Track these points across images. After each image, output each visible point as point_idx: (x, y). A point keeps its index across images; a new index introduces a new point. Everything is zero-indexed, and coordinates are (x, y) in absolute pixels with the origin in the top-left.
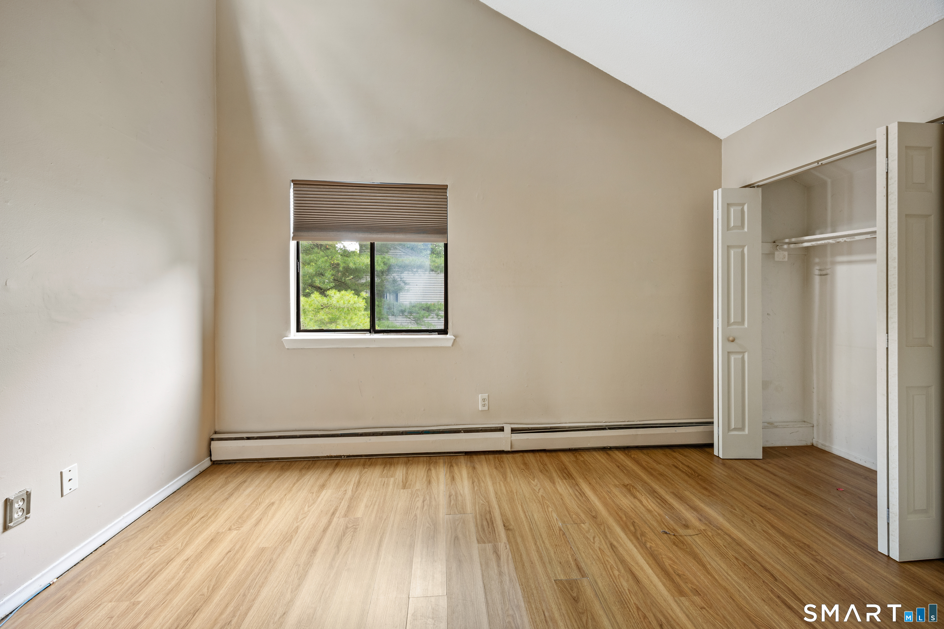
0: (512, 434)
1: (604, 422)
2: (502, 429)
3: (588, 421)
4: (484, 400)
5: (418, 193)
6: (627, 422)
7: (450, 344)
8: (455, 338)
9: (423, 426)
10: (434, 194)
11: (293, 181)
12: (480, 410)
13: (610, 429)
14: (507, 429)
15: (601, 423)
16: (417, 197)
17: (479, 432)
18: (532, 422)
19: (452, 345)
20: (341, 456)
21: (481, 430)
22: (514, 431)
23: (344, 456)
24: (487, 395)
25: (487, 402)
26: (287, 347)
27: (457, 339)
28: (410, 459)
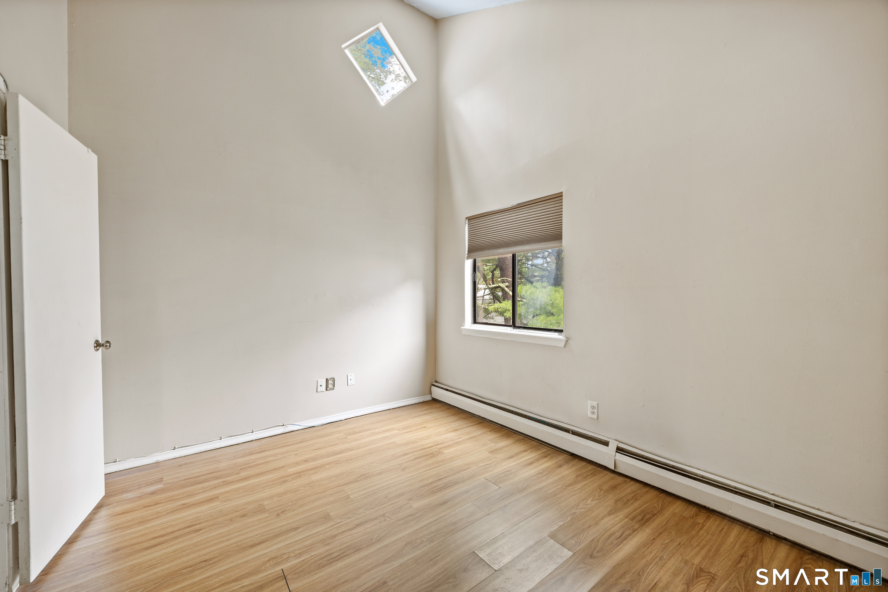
0: (617, 453)
1: (771, 493)
2: (606, 444)
3: (739, 481)
4: (593, 407)
5: (540, 206)
6: (827, 513)
7: (562, 345)
8: (567, 340)
9: (541, 415)
10: (553, 204)
11: (467, 218)
12: (589, 416)
13: (777, 506)
14: (613, 446)
15: (764, 492)
16: (540, 210)
17: (589, 440)
18: (650, 450)
19: (565, 346)
20: (486, 419)
21: (590, 438)
22: (619, 450)
23: (488, 420)
24: (596, 403)
25: (596, 411)
26: (463, 334)
27: (569, 341)
28: (526, 439)
